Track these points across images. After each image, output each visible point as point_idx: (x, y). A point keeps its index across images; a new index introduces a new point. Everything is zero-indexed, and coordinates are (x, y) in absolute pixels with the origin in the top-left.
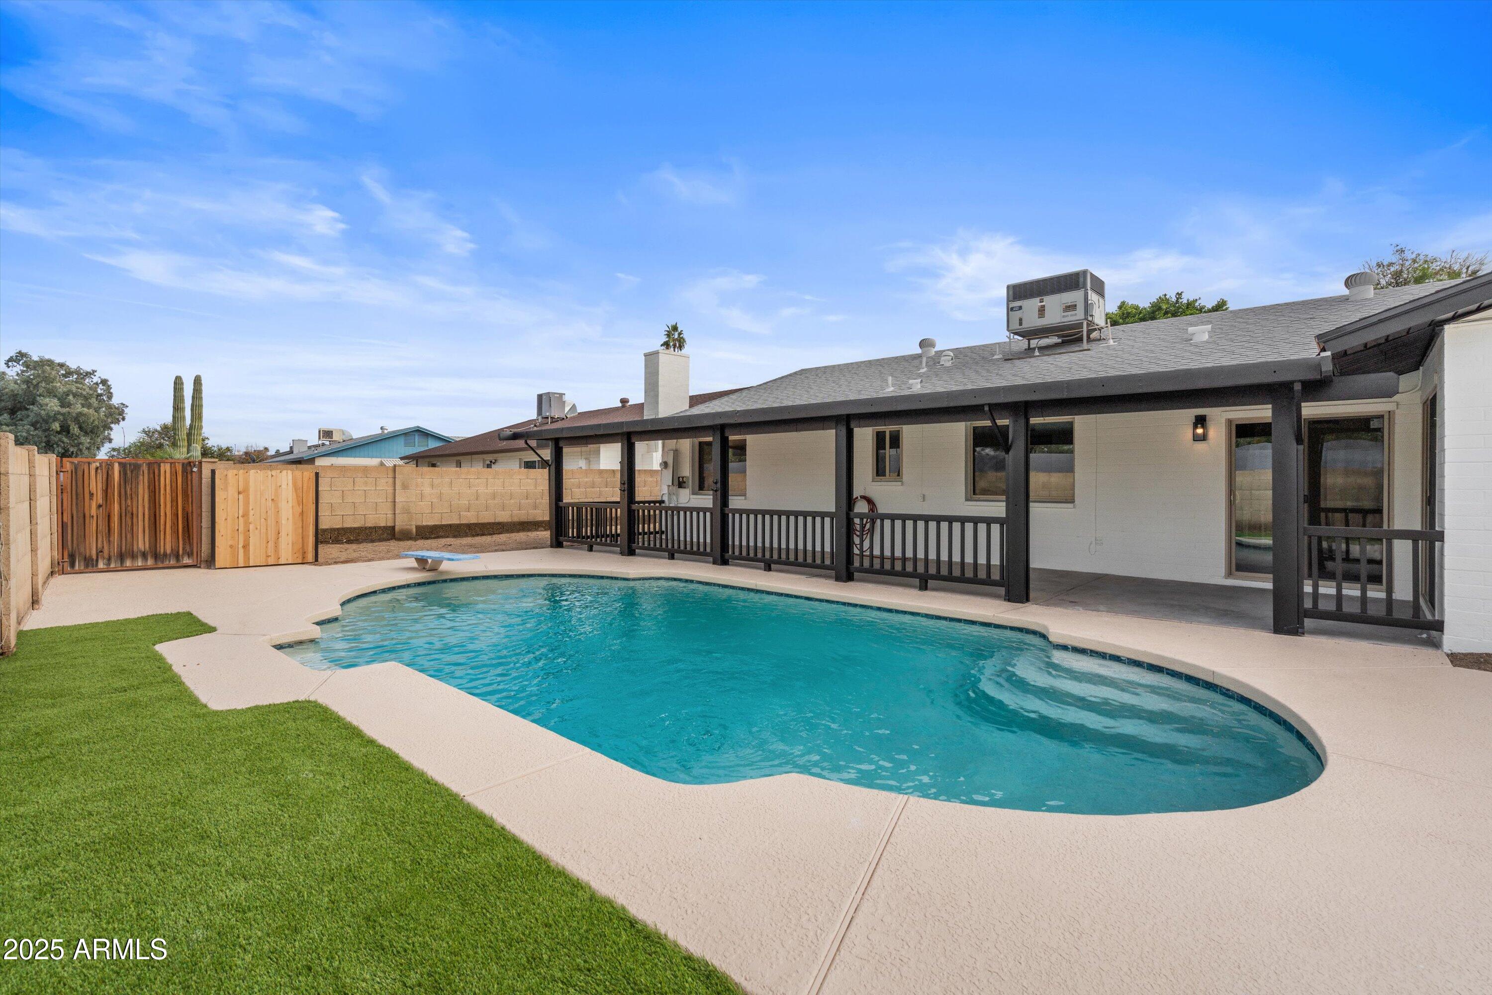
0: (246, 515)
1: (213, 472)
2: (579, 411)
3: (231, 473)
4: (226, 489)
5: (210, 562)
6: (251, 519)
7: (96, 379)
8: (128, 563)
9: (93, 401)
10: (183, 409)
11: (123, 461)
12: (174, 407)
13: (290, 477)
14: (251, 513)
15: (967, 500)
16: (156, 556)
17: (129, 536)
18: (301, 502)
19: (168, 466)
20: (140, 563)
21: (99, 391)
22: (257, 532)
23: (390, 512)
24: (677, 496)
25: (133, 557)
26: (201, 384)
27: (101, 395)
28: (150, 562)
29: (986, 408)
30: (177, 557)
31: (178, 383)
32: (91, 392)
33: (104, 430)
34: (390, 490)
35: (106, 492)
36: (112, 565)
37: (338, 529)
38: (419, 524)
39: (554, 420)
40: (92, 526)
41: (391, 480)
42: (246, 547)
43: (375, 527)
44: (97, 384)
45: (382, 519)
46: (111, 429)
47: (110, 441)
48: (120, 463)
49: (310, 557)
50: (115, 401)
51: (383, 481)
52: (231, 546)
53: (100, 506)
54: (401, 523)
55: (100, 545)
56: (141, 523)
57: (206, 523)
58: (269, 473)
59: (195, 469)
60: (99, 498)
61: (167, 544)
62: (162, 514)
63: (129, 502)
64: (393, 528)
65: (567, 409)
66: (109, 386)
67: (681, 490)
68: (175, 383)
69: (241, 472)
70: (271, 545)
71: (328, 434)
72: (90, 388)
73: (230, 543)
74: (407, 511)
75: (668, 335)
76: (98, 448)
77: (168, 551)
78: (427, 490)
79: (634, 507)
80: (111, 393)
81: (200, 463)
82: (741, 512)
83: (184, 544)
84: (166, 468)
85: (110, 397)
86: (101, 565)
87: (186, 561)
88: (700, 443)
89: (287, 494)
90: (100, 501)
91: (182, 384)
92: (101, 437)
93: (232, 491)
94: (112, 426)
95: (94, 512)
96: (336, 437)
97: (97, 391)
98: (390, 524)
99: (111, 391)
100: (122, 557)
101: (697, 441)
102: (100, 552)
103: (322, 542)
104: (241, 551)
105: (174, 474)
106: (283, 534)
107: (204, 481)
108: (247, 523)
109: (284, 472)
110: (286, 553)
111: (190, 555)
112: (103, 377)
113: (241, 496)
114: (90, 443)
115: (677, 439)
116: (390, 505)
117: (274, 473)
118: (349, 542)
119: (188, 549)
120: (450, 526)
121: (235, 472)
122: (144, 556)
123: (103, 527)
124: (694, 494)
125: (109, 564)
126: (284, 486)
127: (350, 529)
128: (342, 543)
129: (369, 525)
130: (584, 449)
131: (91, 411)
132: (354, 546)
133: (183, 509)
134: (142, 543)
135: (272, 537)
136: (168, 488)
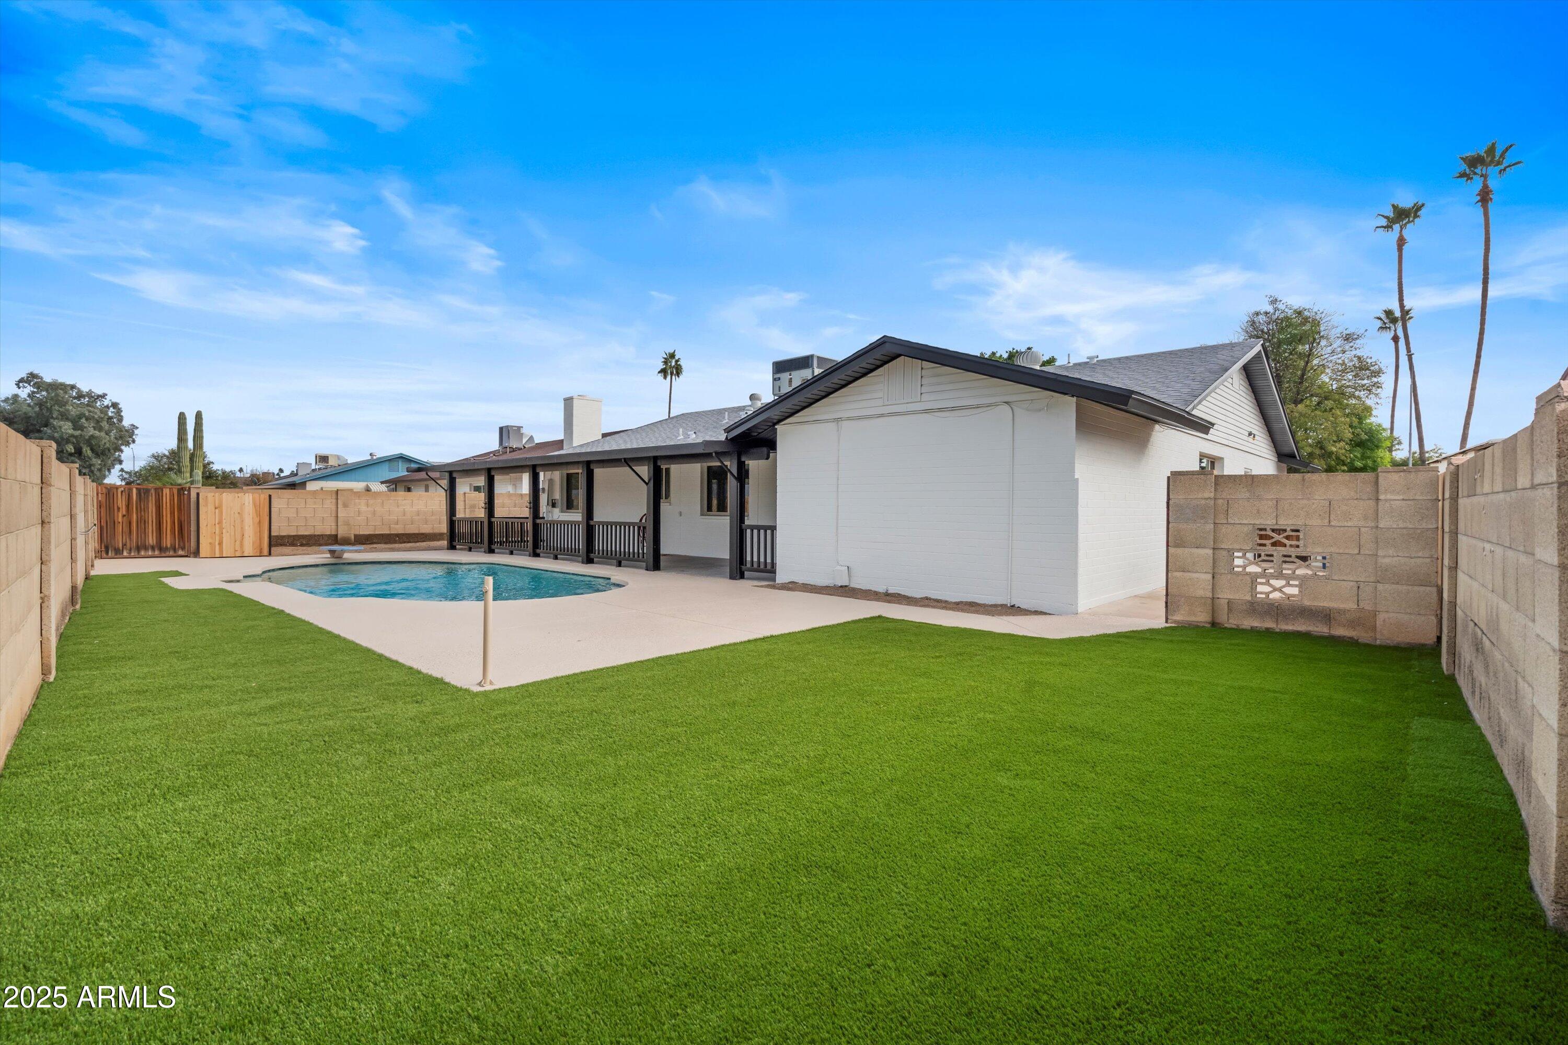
0: (220, 523)
1: (198, 494)
2: (536, 442)
3: (210, 495)
4: (206, 505)
5: (196, 554)
6: (224, 525)
7: (106, 402)
8: (143, 553)
9: (105, 424)
10: (186, 440)
11: (139, 487)
12: (178, 439)
13: (251, 497)
14: (224, 521)
15: (702, 515)
16: (161, 549)
17: (143, 536)
18: (259, 514)
19: (168, 490)
20: (150, 553)
21: (110, 414)
22: (228, 534)
23: (334, 524)
24: (552, 512)
25: (146, 549)
26: (201, 419)
27: (111, 418)
28: (157, 553)
29: (714, 454)
30: (175, 550)
31: (182, 418)
32: (102, 416)
33: (115, 452)
34: (334, 507)
35: (128, 506)
36: (132, 554)
37: (294, 536)
38: (357, 533)
39: (513, 450)
40: (119, 528)
41: (334, 501)
42: (220, 544)
43: (322, 535)
44: (107, 407)
45: (328, 529)
46: (122, 451)
47: (121, 462)
48: (137, 488)
49: (266, 551)
50: (126, 423)
51: (328, 501)
52: (210, 543)
53: (124, 516)
54: (342, 532)
55: (124, 541)
56: (150, 527)
57: (193, 528)
58: (236, 495)
59: (186, 492)
60: (123, 511)
61: (167, 541)
62: (165, 521)
63: (143, 513)
64: (336, 536)
65: (524, 441)
66: (119, 409)
67: (555, 509)
68: (179, 418)
69: (217, 494)
70: (238, 543)
71: (323, 459)
72: (101, 412)
73: (210, 541)
74: (347, 524)
75: (665, 363)
76: (109, 470)
77: (169, 546)
78: (363, 508)
79: (493, 520)
80: (122, 416)
81: (190, 488)
82: (603, 523)
83: (179, 542)
84: (166, 491)
85: (121, 419)
86: (125, 554)
87: (181, 552)
88: (568, 474)
89: (249, 508)
90: (124, 513)
91: (185, 419)
92: (112, 459)
93: (211, 507)
94: (123, 447)
95: (120, 520)
96: (332, 462)
97: (107, 414)
98: (334, 533)
99: (122, 414)
100: (138, 549)
101: (565, 472)
102: (124, 545)
103: (277, 545)
104: (217, 547)
105: (172, 495)
106: (246, 536)
107: (192, 500)
108: (221, 529)
109: (247, 494)
110: (248, 550)
111: (183, 549)
112: (114, 400)
113: (217, 510)
114: (100, 464)
115: (552, 471)
116: (333, 519)
117: (240, 495)
118: (302, 545)
119: (182, 544)
120: (382, 535)
121: (213, 494)
122: (153, 548)
123: (126, 529)
124: (562, 512)
125: (130, 553)
126: (247, 504)
127: (302, 536)
128: (297, 546)
129: (317, 533)
130: (508, 477)
131: (103, 434)
132: (304, 548)
133: (178, 518)
134: (151, 540)
135: (238, 537)
136: (168, 504)
